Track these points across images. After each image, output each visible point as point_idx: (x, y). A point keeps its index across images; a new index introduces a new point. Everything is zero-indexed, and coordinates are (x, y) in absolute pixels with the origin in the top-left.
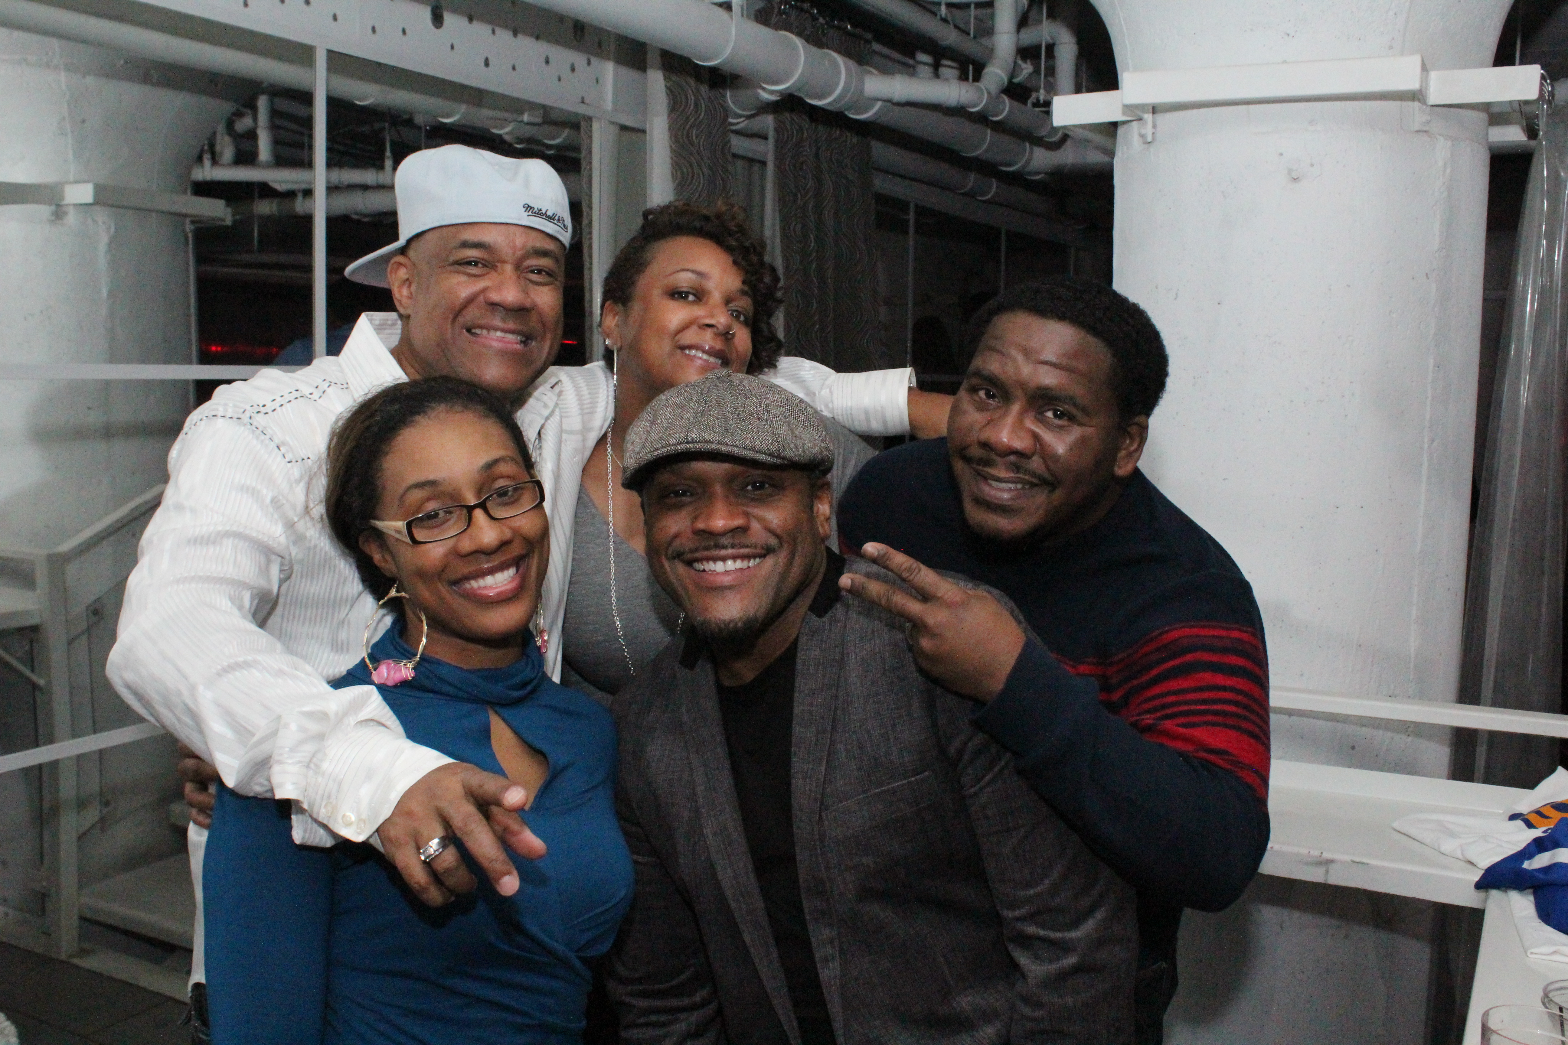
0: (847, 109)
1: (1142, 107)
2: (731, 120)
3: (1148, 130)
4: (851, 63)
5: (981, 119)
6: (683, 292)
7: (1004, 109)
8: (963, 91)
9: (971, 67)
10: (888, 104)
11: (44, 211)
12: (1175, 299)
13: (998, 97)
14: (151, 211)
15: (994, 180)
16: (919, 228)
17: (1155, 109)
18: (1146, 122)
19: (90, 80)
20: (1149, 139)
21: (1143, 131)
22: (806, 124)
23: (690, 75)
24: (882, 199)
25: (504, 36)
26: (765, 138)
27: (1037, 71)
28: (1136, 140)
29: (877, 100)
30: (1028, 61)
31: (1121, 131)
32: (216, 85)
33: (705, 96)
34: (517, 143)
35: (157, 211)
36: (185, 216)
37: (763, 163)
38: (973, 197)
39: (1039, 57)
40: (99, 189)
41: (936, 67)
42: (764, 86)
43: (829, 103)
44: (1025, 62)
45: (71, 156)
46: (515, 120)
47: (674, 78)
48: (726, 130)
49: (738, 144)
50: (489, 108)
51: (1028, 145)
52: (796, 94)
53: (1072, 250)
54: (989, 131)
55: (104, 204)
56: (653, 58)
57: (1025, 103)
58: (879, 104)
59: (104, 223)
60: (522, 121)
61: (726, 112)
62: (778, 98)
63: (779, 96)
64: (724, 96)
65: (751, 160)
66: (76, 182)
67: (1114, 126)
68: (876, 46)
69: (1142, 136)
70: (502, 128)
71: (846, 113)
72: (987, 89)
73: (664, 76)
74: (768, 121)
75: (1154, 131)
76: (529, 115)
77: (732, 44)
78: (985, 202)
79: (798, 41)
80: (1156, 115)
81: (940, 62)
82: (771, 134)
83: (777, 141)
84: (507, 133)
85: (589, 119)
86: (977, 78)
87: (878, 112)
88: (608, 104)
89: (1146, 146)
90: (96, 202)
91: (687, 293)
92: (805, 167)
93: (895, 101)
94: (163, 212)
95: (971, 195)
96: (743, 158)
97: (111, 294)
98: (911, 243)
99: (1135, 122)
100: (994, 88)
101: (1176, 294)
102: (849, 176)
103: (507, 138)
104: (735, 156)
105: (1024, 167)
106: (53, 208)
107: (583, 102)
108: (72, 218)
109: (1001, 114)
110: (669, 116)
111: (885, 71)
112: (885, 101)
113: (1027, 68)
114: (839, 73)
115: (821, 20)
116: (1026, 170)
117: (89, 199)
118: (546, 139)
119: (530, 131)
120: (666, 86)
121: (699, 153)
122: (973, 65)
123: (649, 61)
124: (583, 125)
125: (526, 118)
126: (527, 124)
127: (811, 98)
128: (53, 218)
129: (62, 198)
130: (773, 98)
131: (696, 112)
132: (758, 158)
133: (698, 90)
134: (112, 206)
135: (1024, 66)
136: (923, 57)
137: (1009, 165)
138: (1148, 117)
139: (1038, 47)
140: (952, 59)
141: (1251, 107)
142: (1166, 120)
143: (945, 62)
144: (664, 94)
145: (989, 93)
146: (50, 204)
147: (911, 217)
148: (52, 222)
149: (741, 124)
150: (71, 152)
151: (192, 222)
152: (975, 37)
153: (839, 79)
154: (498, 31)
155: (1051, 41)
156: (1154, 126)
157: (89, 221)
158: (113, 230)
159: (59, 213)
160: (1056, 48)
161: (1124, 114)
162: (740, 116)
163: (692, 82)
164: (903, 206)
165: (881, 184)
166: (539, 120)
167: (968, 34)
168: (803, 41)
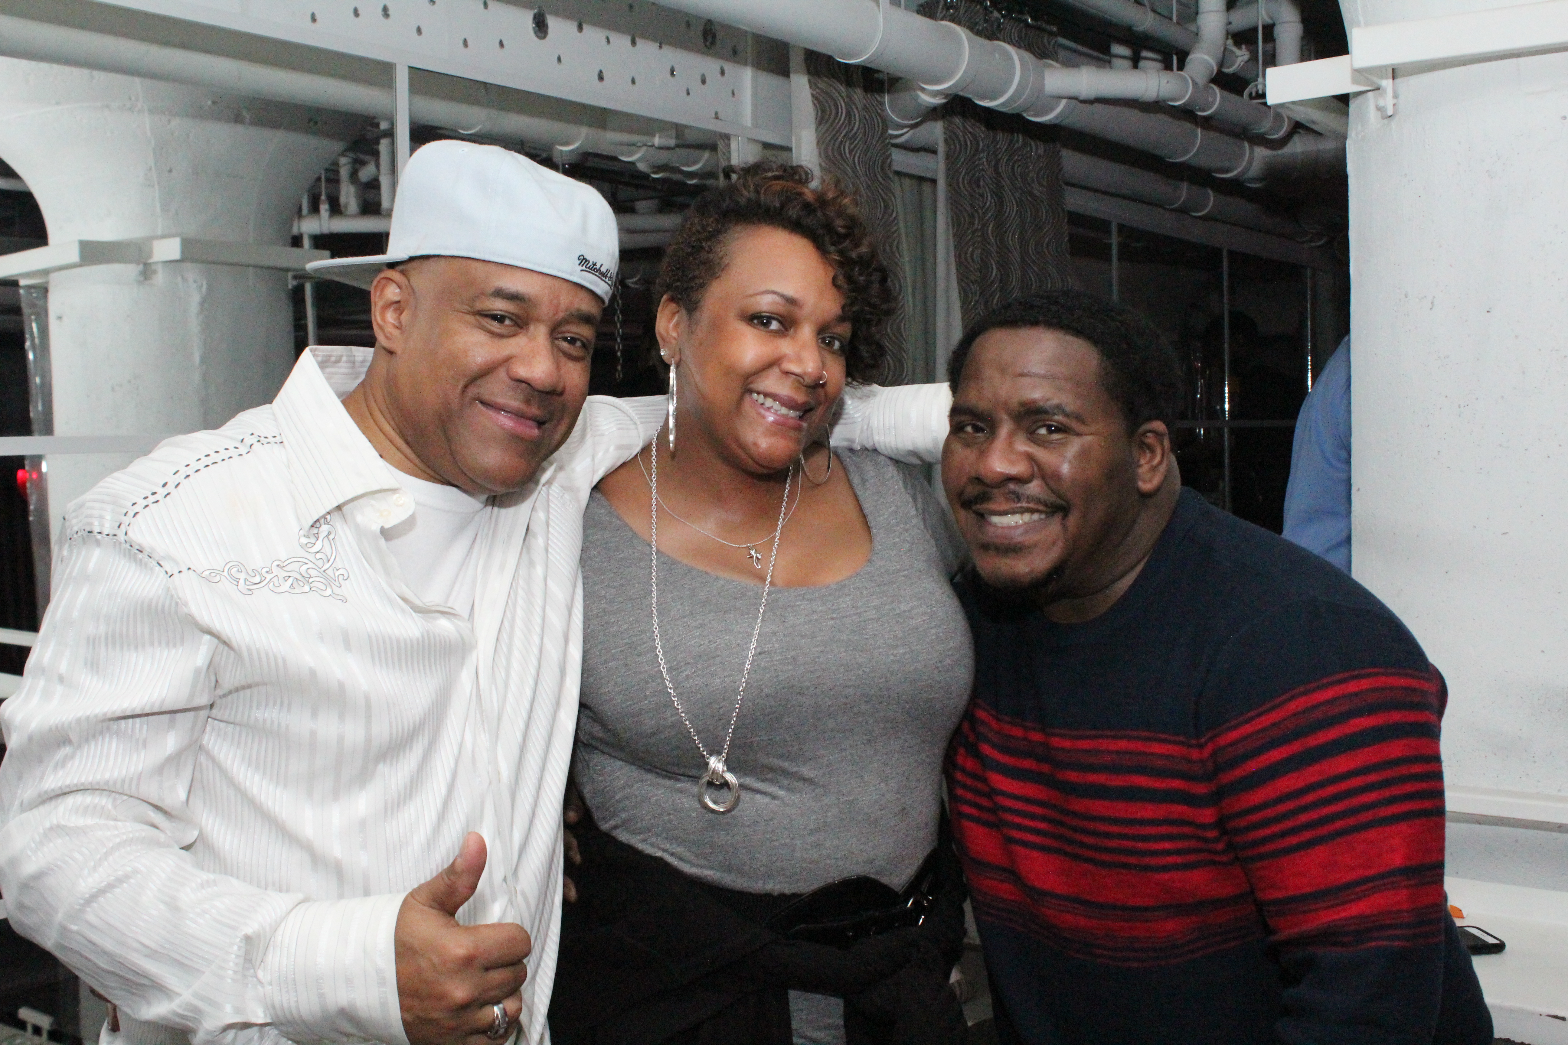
0: (1025, 111)
1: (1378, 71)
2: (891, 132)
3: (1388, 102)
4: (1028, 56)
5: (1186, 114)
6: (764, 317)
7: (1215, 100)
8: (1164, 81)
9: (1175, 58)
10: (1074, 102)
11: (131, 270)
12: (1431, 309)
13: (1206, 88)
14: (248, 266)
15: (1210, 192)
16: (1126, 254)
17: (1394, 73)
18: (1385, 91)
19: (176, 122)
20: (1390, 113)
21: (1381, 103)
22: (980, 131)
23: (839, 80)
24: (1075, 219)
25: (621, 41)
26: (935, 152)
27: (1254, 58)
28: (1372, 115)
29: (1060, 98)
30: (1244, 47)
31: (1353, 105)
32: (316, 123)
33: (860, 106)
34: (655, 173)
35: (255, 266)
36: (287, 270)
37: (934, 181)
38: (1187, 213)
39: (1256, 42)
40: (187, 244)
41: (1135, 62)
42: (923, 86)
43: (1003, 104)
44: (1240, 48)
45: (158, 209)
46: (645, 145)
47: (822, 85)
48: (887, 145)
49: (901, 160)
50: (614, 130)
51: (1246, 145)
52: (961, 93)
53: (1309, 272)
54: (1199, 130)
55: (194, 260)
56: (796, 60)
57: (1240, 94)
58: (1064, 102)
59: (195, 282)
60: (653, 146)
61: (886, 123)
62: (944, 101)
63: (945, 98)
64: (882, 104)
65: (921, 179)
66: (163, 237)
67: (1344, 100)
68: (1062, 40)
69: (1379, 109)
70: (631, 155)
71: (1025, 115)
72: (1193, 81)
73: (810, 82)
74: (936, 131)
75: (1395, 101)
76: (660, 137)
77: (879, 36)
78: (1199, 217)
79: (961, 32)
80: (1397, 81)
81: (1139, 53)
82: (941, 149)
83: (948, 157)
84: (640, 160)
85: (727, 137)
86: (1181, 67)
87: (1061, 113)
88: (747, 119)
89: (1386, 121)
90: (184, 258)
91: (770, 319)
92: (982, 183)
93: (1081, 98)
94: (262, 267)
95: (1183, 211)
96: (911, 176)
97: (203, 360)
98: (1114, 273)
99: (1370, 94)
100: (1202, 80)
101: (1432, 303)
102: (1036, 192)
103: (642, 167)
104: (898, 174)
105: (1243, 172)
106: (141, 267)
107: (717, 118)
108: (160, 278)
109: (1211, 108)
110: (816, 130)
111: (1068, 64)
112: (1070, 98)
113: (1242, 55)
114: (1013, 66)
115: (996, 14)
116: (1246, 176)
117: (177, 255)
118: (684, 166)
119: (664, 157)
120: (812, 95)
121: (854, 171)
122: (1177, 54)
123: (792, 65)
124: (721, 145)
125: (657, 141)
126: (661, 148)
127: (983, 98)
128: (142, 278)
129: (150, 255)
130: (938, 101)
131: (850, 122)
132: (929, 176)
133: (849, 97)
134: (203, 262)
135: (1238, 52)
136: (1118, 49)
137: (1227, 171)
138: (1387, 84)
139: (1255, 30)
140: (1152, 49)
141: (1522, 60)
142: (1410, 85)
143: (1145, 54)
144: (810, 104)
145: (1195, 84)
146: (138, 264)
147: (1115, 240)
148: (140, 283)
149: (907, 136)
150: (158, 205)
151: (295, 277)
152: (1178, 23)
153: (1014, 75)
154: (614, 37)
155: (1269, 21)
156: (1396, 96)
157: (179, 279)
158: (204, 289)
159: (147, 272)
160: (1275, 29)
161: (1355, 81)
162: (903, 127)
163: (842, 88)
164: (1103, 226)
165: (1075, 201)
166: (672, 142)
167: (1171, 19)
168: (968, 31)
